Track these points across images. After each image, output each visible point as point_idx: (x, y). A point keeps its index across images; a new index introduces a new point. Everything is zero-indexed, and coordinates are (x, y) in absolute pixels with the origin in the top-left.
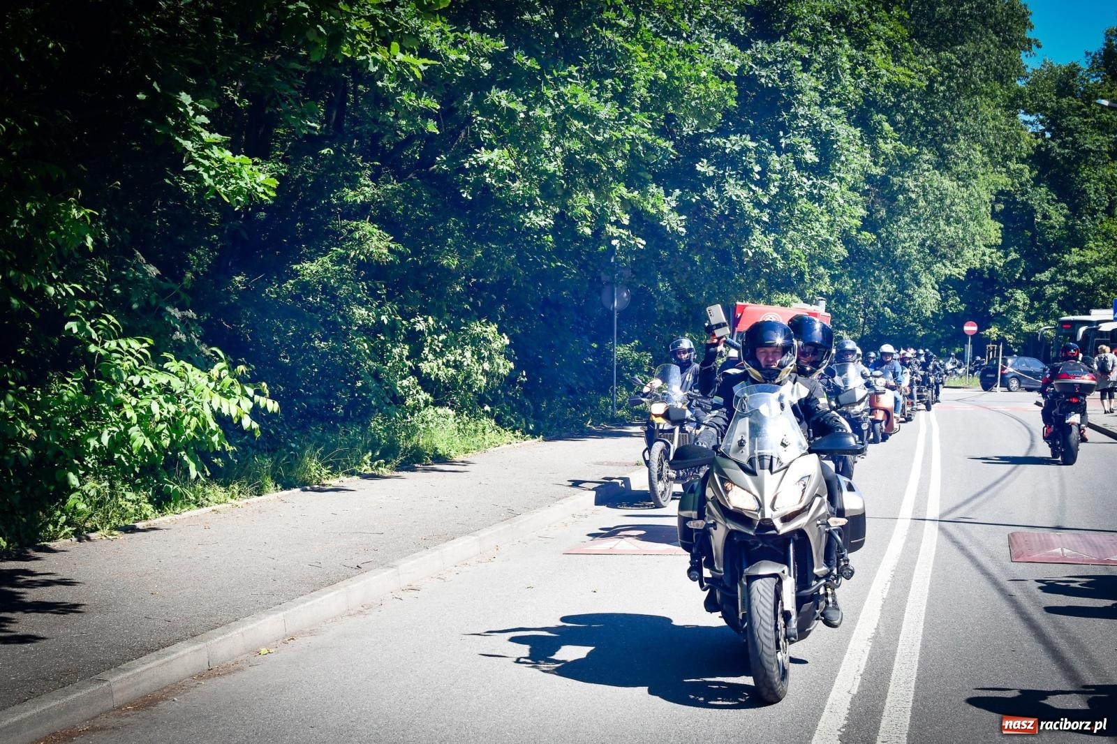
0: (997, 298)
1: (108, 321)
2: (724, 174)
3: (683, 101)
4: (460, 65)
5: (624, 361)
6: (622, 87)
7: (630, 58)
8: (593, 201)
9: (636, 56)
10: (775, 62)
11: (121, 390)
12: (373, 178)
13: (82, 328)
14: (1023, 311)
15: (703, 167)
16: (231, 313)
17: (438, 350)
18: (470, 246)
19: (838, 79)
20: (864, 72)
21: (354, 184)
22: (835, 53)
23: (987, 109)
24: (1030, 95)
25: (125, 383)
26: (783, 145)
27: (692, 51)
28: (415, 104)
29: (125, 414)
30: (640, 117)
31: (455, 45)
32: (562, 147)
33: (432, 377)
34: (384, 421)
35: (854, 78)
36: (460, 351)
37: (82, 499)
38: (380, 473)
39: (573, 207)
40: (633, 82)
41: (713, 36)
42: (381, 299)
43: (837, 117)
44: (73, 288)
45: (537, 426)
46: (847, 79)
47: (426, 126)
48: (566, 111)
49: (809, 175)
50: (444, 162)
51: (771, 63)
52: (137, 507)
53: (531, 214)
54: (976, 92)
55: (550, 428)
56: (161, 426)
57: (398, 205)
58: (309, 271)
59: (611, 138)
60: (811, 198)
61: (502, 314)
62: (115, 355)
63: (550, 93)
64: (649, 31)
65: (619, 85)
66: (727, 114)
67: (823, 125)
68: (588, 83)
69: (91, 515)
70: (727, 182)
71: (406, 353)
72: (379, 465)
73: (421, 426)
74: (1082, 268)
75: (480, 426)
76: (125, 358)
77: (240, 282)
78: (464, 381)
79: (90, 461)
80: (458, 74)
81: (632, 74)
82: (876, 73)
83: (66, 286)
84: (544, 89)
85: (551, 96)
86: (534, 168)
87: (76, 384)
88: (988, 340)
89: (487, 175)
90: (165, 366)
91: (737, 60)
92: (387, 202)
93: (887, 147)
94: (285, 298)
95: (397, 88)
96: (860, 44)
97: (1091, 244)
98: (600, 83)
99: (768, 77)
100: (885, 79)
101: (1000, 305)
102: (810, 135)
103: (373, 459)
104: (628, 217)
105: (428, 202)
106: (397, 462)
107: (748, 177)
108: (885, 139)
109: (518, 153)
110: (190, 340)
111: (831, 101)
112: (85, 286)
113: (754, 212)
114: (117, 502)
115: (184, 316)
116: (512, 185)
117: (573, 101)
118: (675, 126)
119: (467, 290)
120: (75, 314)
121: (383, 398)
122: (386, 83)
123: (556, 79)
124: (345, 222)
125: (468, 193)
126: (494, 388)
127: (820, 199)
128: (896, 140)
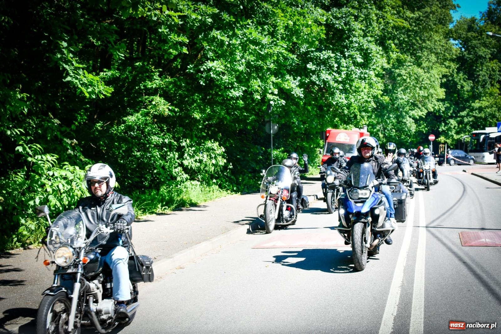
0: (443, 124)
1: (37, 146)
2: (320, 69)
3: (300, 36)
4: (197, 20)
5: (277, 158)
6: (272, 29)
7: (276, 16)
8: (260, 84)
9: (278, 15)
10: (342, 17)
11: (44, 178)
12: (160, 76)
13: (24, 149)
14: (455, 129)
15: (310, 66)
16: (95, 140)
17: (191, 155)
18: (205, 107)
19: (371, 25)
20: (382, 21)
21: (151, 79)
22: (369, 13)
23: (436, 37)
24: (455, 31)
25: (45, 175)
26: (347, 55)
27: (304, 13)
28: (177, 40)
29: (46, 190)
30: (281, 43)
31: (194, 11)
32: (245, 59)
33: (189, 167)
34: (167, 188)
35: (378, 24)
36: (201, 155)
37: (25, 229)
38: (166, 213)
39: (251, 86)
40: (277, 27)
41: (313, 6)
42: (165, 132)
43: (371, 42)
44: (19, 131)
45: (237, 188)
46: (375, 24)
47: (182, 50)
48: (246, 41)
49: (359, 68)
50: (191, 69)
51: (340, 18)
53: (232, 91)
54: (431, 30)
55: (243, 188)
56: (64, 195)
57: (172, 88)
58: (131, 120)
59: (268, 53)
60: (361, 78)
61: (220, 138)
62: (40, 162)
63: (239, 32)
64: (284, 4)
66: (321, 41)
67: (365, 45)
68: (257, 27)
70: (322, 72)
71: (177, 156)
72: (165, 209)
73: (184, 190)
74: (481, 109)
75: (212, 189)
76: (46, 163)
77: (99, 126)
78: (204, 169)
79: (30, 211)
80: (196, 24)
81: (276, 23)
82: (387, 22)
83: (16, 130)
84: (236, 30)
85: (240, 34)
86: (233, 69)
87: (23, 176)
88: (440, 143)
89: (211, 73)
90: (64, 168)
91: (325, 16)
92: (167, 87)
93: (394, 56)
94: (120, 133)
95: (168, 32)
96: (380, 8)
97: (484, 98)
98: (262, 27)
99: (338, 25)
100: (392, 24)
101: (444, 127)
102: (359, 50)
103: (162, 206)
104: (277, 90)
105: (185, 87)
106: (173, 207)
107: (331, 69)
108: (393, 52)
109: (225, 62)
110: (75, 154)
111: (368, 35)
112: (25, 130)
113: (335, 85)
114: (42, 230)
115: (72, 143)
116: (223, 77)
117: (250, 36)
118: (297, 48)
119: (204, 127)
120: (21, 143)
121: (166, 178)
122: (163, 30)
123: (242, 26)
124: (147, 97)
125: (203, 82)
126: (218, 171)
127: (365, 79)
128: (398, 53)
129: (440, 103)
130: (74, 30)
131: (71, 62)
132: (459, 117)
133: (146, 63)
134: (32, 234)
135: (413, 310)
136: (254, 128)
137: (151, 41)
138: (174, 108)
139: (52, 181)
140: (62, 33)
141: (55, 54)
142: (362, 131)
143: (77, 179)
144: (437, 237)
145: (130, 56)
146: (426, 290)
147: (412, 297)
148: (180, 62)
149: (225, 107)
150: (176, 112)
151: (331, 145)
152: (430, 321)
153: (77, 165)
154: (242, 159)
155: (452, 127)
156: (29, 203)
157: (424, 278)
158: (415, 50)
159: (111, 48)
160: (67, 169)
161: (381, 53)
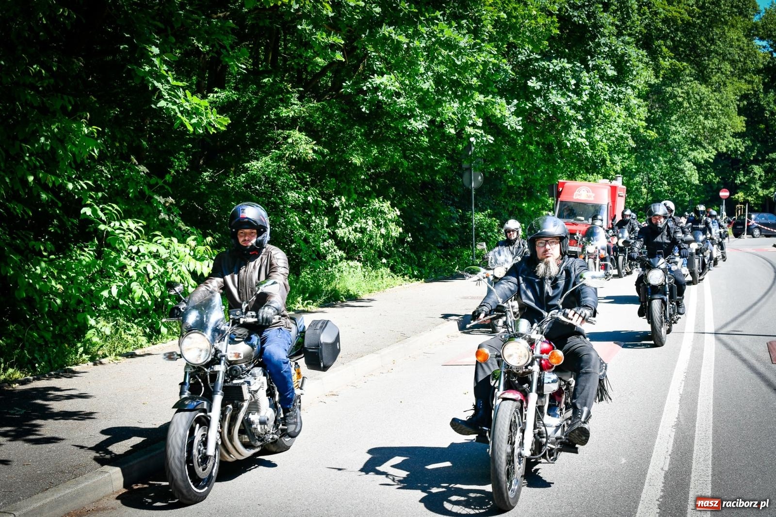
0: (742, 172)
1: (113, 208)
2: (548, 87)
3: (520, 33)
4: (358, 11)
5: (480, 225)
6: (474, 25)
8: (455, 110)
9: (483, 3)
10: (583, 6)
11: (124, 256)
12: (300, 99)
13: (94, 212)
14: (761, 180)
15: (534, 83)
16: (201, 198)
17: (349, 220)
18: (369, 145)
19: (629, 17)
20: (647, 11)
21: (286, 103)
23: (733, 35)
24: (763, 26)
25: (126, 251)
26: (591, 66)
28: (326, 41)
29: (128, 273)
30: (488, 47)
32: (433, 71)
33: (345, 239)
34: (311, 272)
35: (640, 16)
36: (364, 221)
37: (96, 334)
38: (309, 310)
39: (442, 114)
40: (482, 22)
42: (308, 185)
43: (629, 43)
44: (86, 184)
45: (420, 271)
46: (635, 17)
47: (335, 56)
48: (434, 44)
49: (611, 85)
50: (348, 87)
51: (580, 7)
52: (135, 339)
53: (412, 121)
54: (726, 23)
55: (429, 273)
56: (154, 282)
57: (318, 118)
58: (256, 167)
59: (467, 62)
60: (613, 100)
61: (393, 194)
62: (117, 232)
63: (424, 30)
65: (472, 24)
67: (619, 49)
68: (450, 23)
69: (102, 346)
70: (551, 92)
71: (326, 223)
72: (308, 304)
73: (337, 275)
75: (380, 274)
76: (127, 233)
77: (207, 176)
78: (368, 241)
79: (103, 307)
80: (356, 17)
81: (480, 16)
82: (655, 11)
83: (81, 182)
84: (419, 27)
85: (425, 32)
86: (413, 87)
88: (737, 202)
89: (379, 94)
90: (154, 240)
91: (557, 4)
92: (311, 116)
93: (666, 64)
94: (239, 187)
95: (312, 30)
98: (458, 23)
99: (579, 17)
100: (662, 15)
101: (744, 176)
102: (610, 57)
103: (303, 300)
104: (481, 120)
105: (339, 115)
106: (321, 301)
107: (566, 87)
108: (664, 58)
109: (402, 77)
110: (171, 218)
111: (625, 32)
112: (95, 182)
113: (572, 113)
114: (121, 336)
115: (166, 202)
116: (398, 100)
117: (440, 35)
118: (513, 54)
119: (368, 177)
120: (89, 202)
121: (310, 256)
122: (304, 26)
123: (427, 20)
124: (280, 131)
125: (366, 108)
126: (389, 246)
127: (620, 100)
128: (672, 59)
129: (738, 140)
130: (169, 29)
131: (165, 78)
132: (768, 161)
133: (278, 79)
134: (106, 341)
135: (694, 462)
136: (445, 179)
137: (285, 45)
138: (321, 148)
139: (136, 260)
140: (151, 33)
141: (140, 65)
142: (614, 183)
143: (174, 257)
144: (731, 350)
145: (253, 68)
146: (715, 431)
147: (693, 442)
148: (331, 77)
149: (400, 146)
150: (324, 156)
151: (565, 205)
152: (721, 480)
153: (174, 236)
154: (428, 227)
155: (757, 177)
156: (102, 293)
157: (711, 413)
158: (698, 56)
159: (226, 56)
160: (159, 242)
161: (646, 59)
